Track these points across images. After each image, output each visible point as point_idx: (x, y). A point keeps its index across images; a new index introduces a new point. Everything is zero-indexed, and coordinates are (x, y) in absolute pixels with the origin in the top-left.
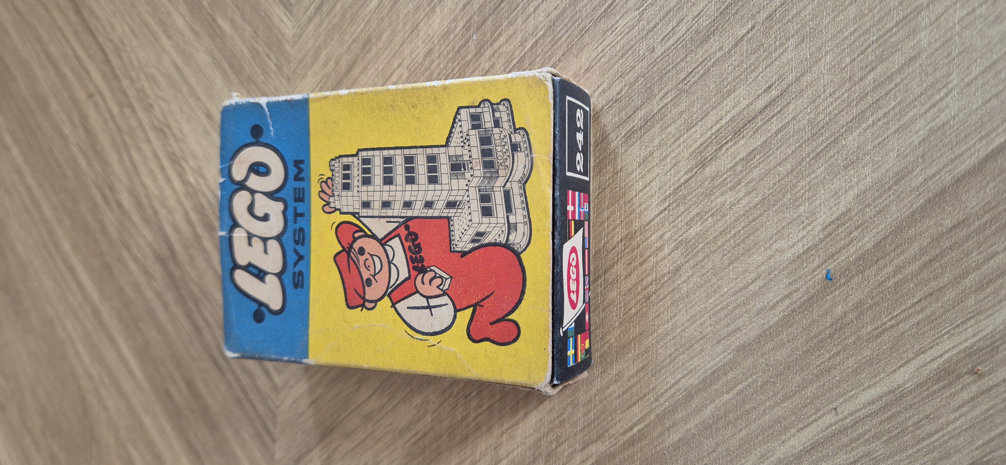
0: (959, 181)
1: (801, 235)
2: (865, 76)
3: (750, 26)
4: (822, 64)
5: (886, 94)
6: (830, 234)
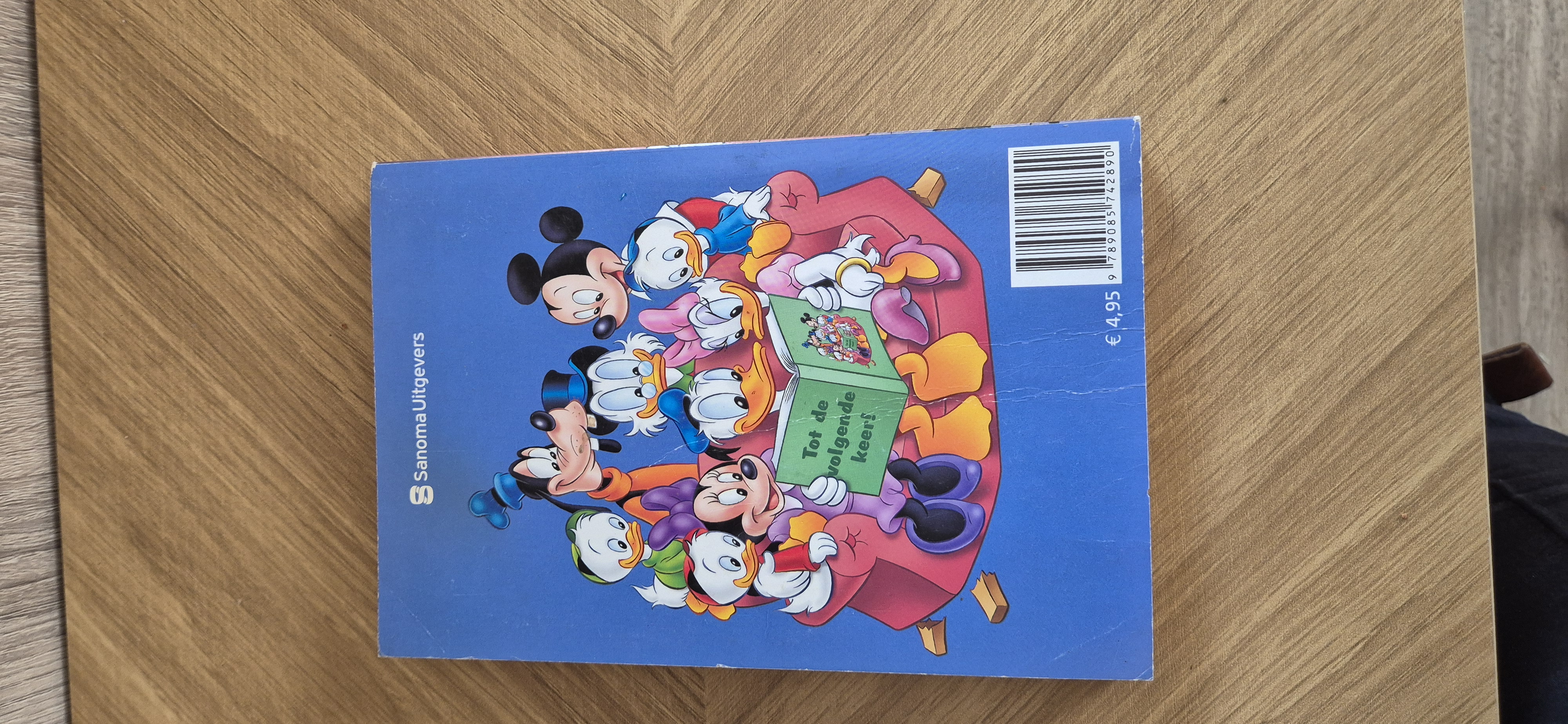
0: (1372, 374)
1: (1253, 428)
2: (1291, 291)
3: (1188, 250)
4: (1254, 282)
5: (1309, 306)
6: (1277, 425)
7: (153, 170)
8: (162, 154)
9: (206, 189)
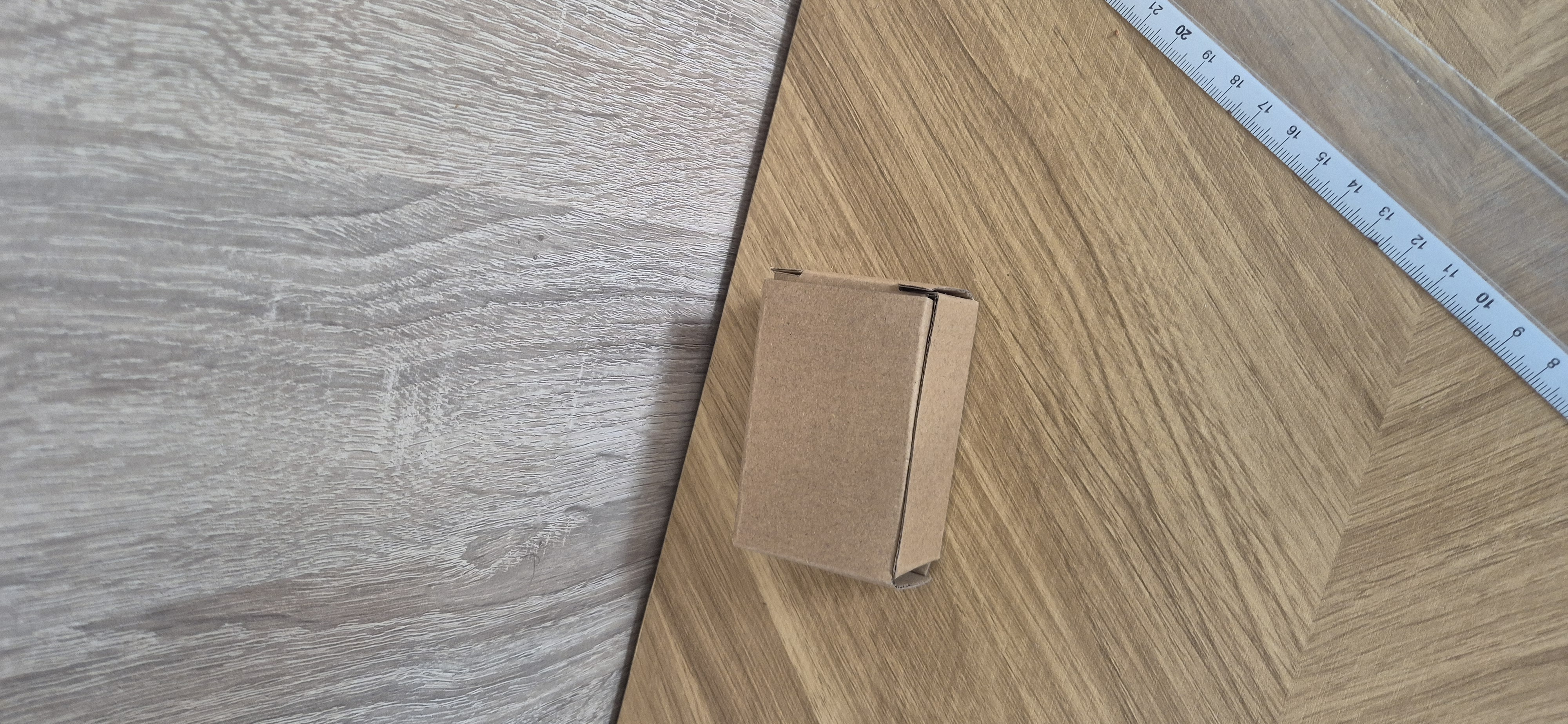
7: (892, 74)
8: (905, 62)
9: (935, 106)
